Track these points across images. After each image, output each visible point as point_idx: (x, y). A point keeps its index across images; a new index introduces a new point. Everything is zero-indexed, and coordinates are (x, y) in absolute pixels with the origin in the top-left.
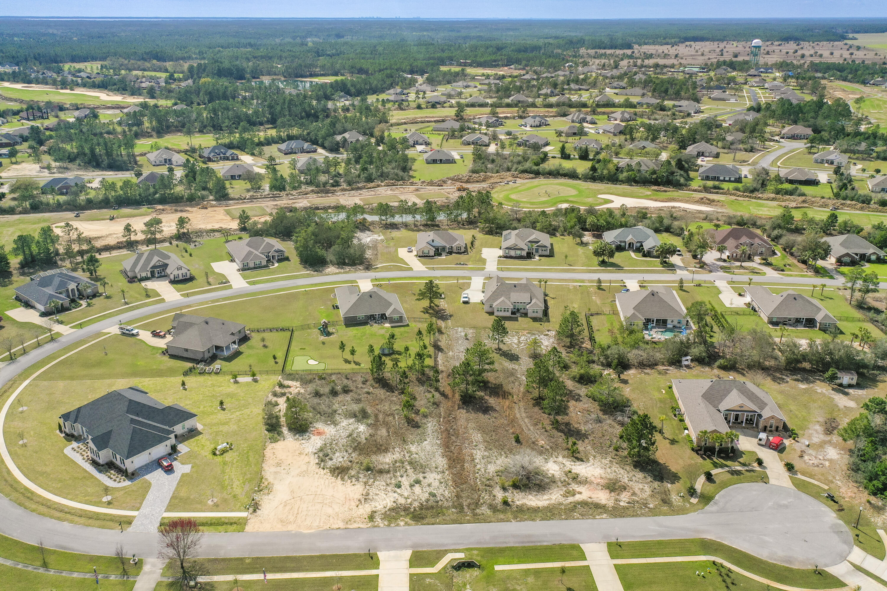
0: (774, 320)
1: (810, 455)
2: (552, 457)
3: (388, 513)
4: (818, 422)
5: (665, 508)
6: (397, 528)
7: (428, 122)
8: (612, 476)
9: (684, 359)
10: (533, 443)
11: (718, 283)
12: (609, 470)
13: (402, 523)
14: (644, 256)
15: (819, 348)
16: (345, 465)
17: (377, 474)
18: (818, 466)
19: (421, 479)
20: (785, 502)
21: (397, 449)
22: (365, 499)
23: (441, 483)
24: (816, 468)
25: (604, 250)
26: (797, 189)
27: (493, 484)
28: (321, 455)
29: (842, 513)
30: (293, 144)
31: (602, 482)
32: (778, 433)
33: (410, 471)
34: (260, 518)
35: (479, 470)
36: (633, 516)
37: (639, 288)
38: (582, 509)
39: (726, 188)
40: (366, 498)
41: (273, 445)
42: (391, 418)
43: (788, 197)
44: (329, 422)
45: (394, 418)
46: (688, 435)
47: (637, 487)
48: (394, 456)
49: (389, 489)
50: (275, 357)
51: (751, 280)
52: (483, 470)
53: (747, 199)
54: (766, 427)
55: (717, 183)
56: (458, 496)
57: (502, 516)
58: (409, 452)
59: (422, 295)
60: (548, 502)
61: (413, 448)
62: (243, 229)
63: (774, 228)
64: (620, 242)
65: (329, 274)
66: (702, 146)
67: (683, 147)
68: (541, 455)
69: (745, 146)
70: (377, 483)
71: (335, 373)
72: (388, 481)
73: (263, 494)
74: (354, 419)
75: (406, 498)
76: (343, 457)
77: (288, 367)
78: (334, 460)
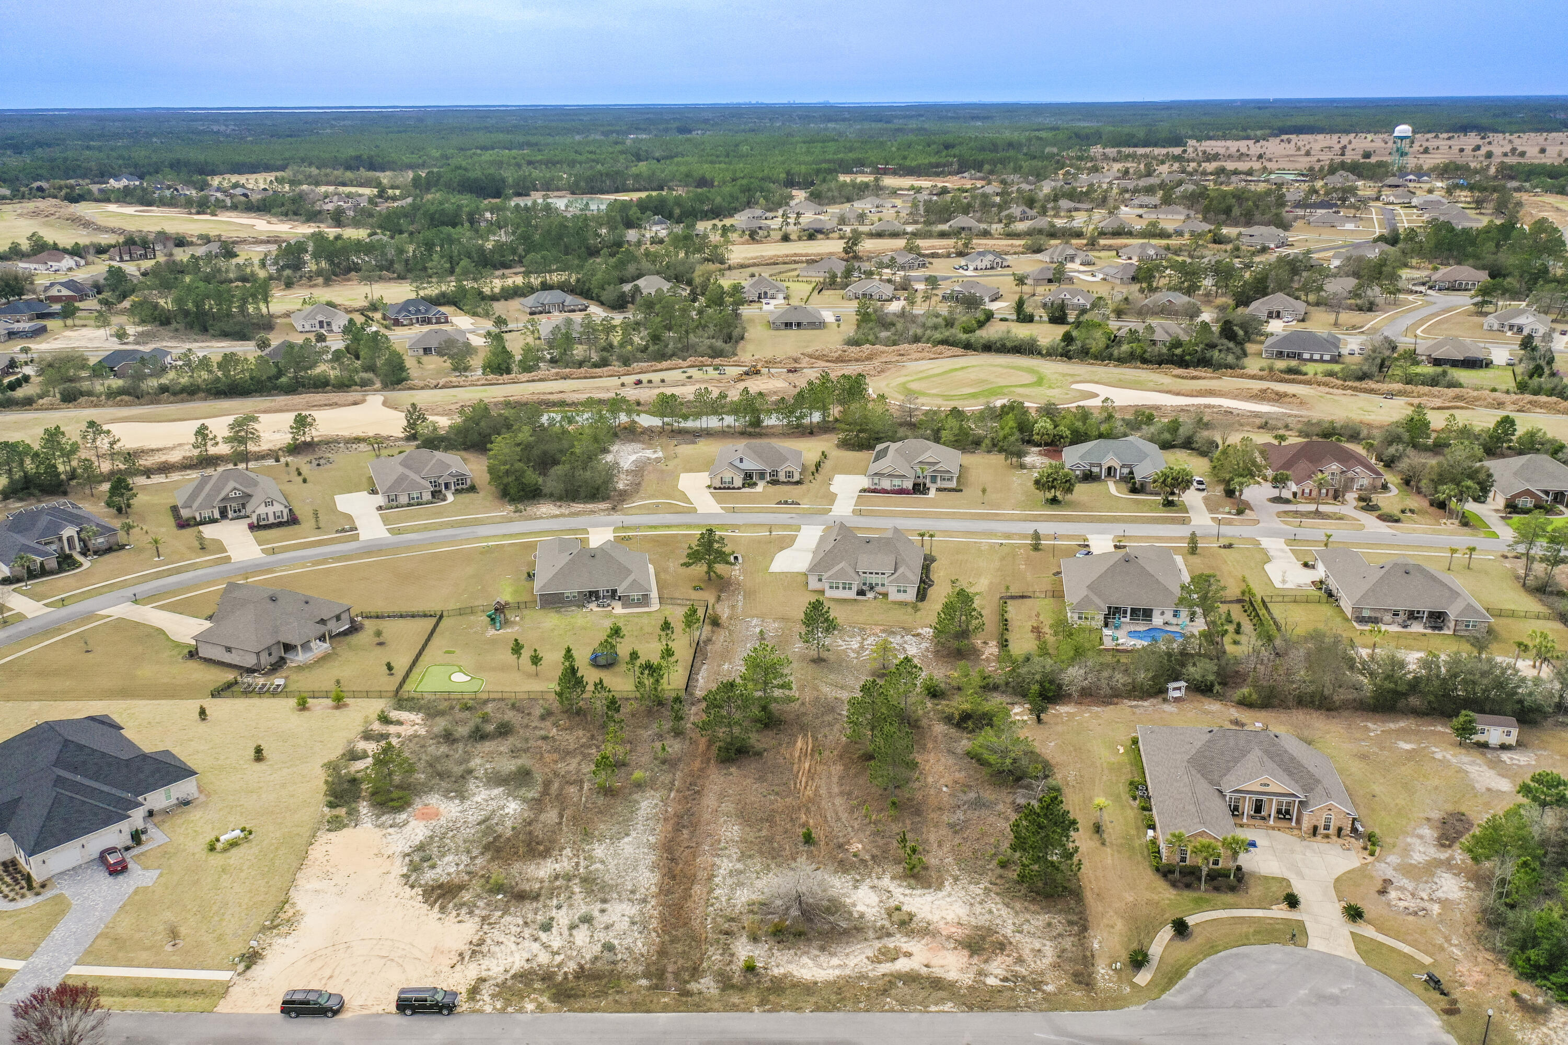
0: (1366, 614)
1: (1402, 889)
2: (870, 876)
3: (509, 983)
4: (1428, 819)
5: (1078, 994)
6: (519, 1016)
7: (796, 262)
8: (983, 921)
9: (1171, 685)
10: (840, 846)
11: (1266, 542)
12: (978, 909)
13: (530, 1007)
14: (1134, 490)
15: (1443, 670)
16: (456, 880)
17: (513, 901)
18: (1416, 913)
19: (596, 913)
20: (1335, 991)
21: (568, 852)
22: (474, 952)
23: (633, 923)
24: (1411, 918)
25: (1055, 479)
26: (1445, 373)
27: (735, 929)
28: (416, 858)
29: (1453, 1019)
30: (547, 297)
31: (959, 932)
32: (1340, 841)
33: (578, 897)
34: (255, 984)
35: (716, 898)
36: (1009, 1009)
37: (1113, 549)
38: (906, 989)
39: (1311, 373)
40: (476, 950)
41: (332, 835)
42: (572, 790)
43: (1427, 389)
44: (452, 794)
45: (582, 788)
46: (1154, 842)
47: (1027, 944)
48: (557, 866)
49: (527, 932)
50: (390, 667)
51: (1329, 536)
52: (725, 899)
53: (1349, 392)
54: (1315, 828)
55: (1293, 363)
56: (662, 952)
57: (735, 999)
58: (590, 858)
59: (694, 557)
60: (837, 972)
61: (599, 850)
62: (413, 437)
63: (1390, 443)
64: (1092, 465)
65: (542, 518)
66: (1277, 300)
67: (1243, 300)
68: (846, 871)
69: (1359, 302)
70: (508, 919)
71: (494, 700)
72: (530, 916)
73: (278, 935)
74: (502, 789)
75: (555, 953)
76: (457, 865)
77: (409, 687)
78: (438, 870)
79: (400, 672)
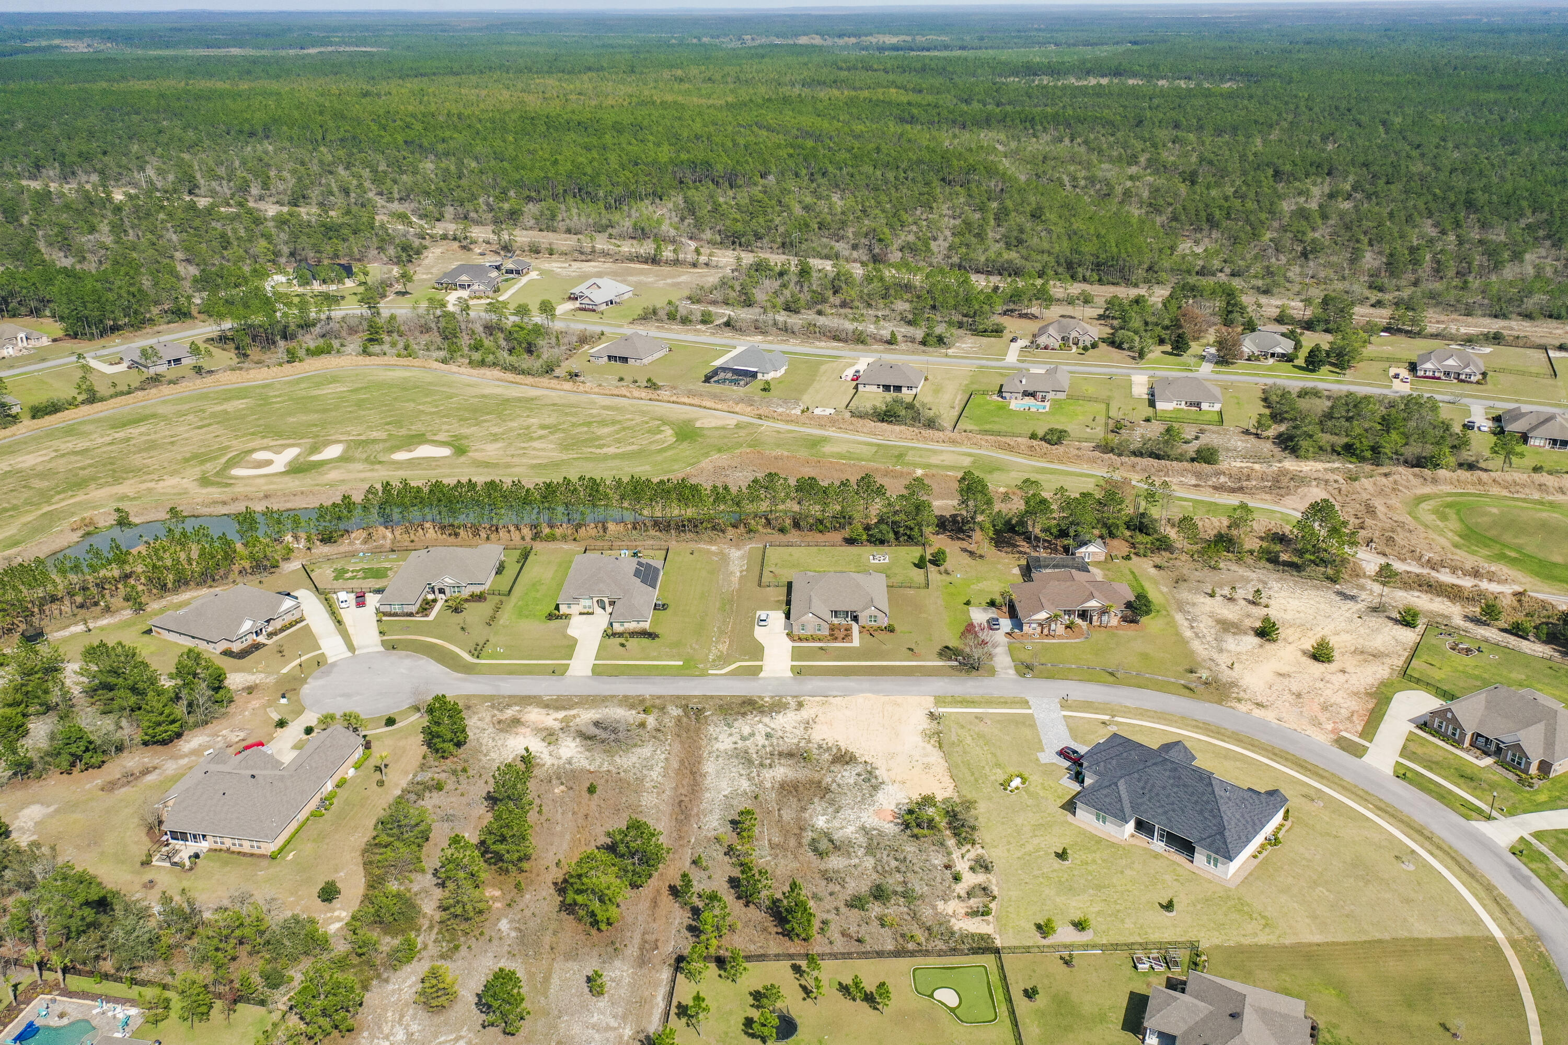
2: (559, 765)
3: (781, 709)
8: (503, 735)
12: (501, 741)
13: (767, 699)
16: (839, 767)
17: (795, 753)
21: (768, 785)
23: (716, 739)
27: (654, 733)
28: (873, 781)
31: (520, 729)
33: (752, 751)
35: (664, 752)
38: (566, 703)
40: (807, 725)
42: (776, 840)
49: (780, 733)
56: (699, 729)
57: (657, 702)
58: (750, 779)
61: (745, 785)
70: (795, 741)
72: (781, 742)
75: (760, 722)
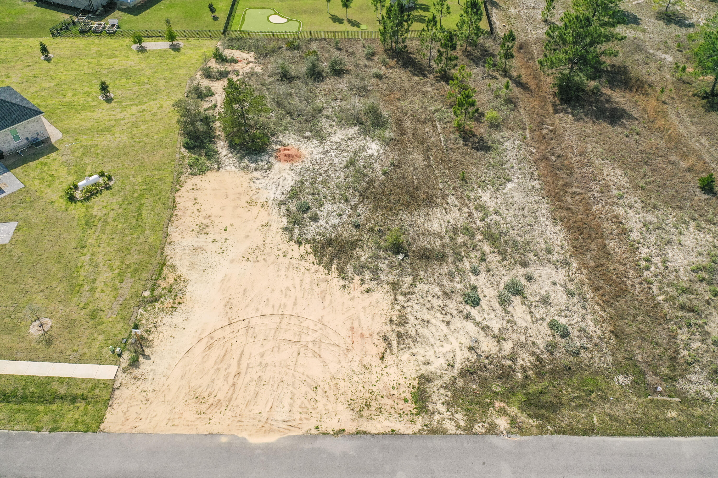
6: (492, 439)
16: (345, 235)
17: (418, 263)
19: (523, 281)
21: (451, 199)
22: (400, 335)
28: (293, 206)
34: (145, 386)
40: (401, 331)
41: (196, 180)
42: (428, 128)
44: (308, 134)
45: (435, 128)
48: (449, 217)
49: (452, 306)
50: (212, 9)
52: (657, 260)
58: (480, 207)
61: (487, 198)
70: (421, 287)
71: (316, 40)
73: (162, 310)
74: (356, 128)
76: (340, 215)
77: (235, 26)
78: (322, 222)
79: (223, 16)
